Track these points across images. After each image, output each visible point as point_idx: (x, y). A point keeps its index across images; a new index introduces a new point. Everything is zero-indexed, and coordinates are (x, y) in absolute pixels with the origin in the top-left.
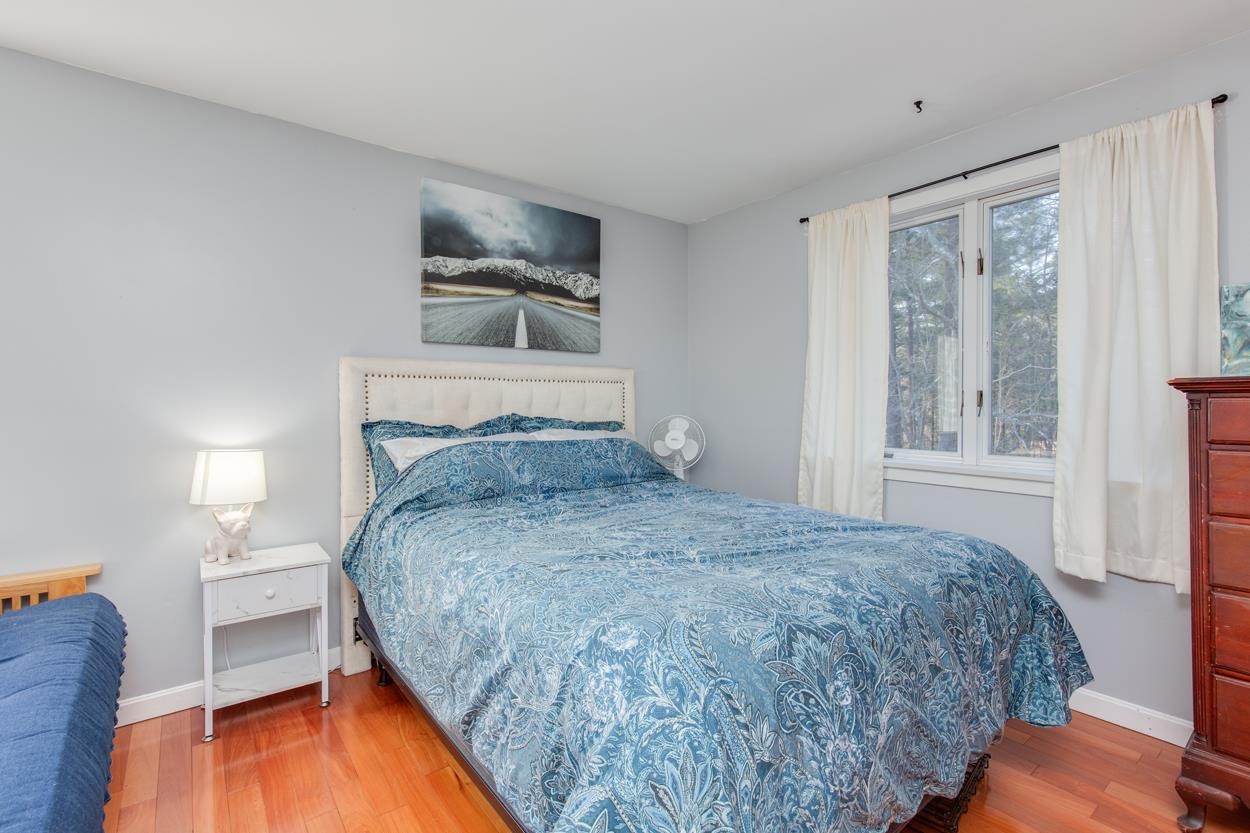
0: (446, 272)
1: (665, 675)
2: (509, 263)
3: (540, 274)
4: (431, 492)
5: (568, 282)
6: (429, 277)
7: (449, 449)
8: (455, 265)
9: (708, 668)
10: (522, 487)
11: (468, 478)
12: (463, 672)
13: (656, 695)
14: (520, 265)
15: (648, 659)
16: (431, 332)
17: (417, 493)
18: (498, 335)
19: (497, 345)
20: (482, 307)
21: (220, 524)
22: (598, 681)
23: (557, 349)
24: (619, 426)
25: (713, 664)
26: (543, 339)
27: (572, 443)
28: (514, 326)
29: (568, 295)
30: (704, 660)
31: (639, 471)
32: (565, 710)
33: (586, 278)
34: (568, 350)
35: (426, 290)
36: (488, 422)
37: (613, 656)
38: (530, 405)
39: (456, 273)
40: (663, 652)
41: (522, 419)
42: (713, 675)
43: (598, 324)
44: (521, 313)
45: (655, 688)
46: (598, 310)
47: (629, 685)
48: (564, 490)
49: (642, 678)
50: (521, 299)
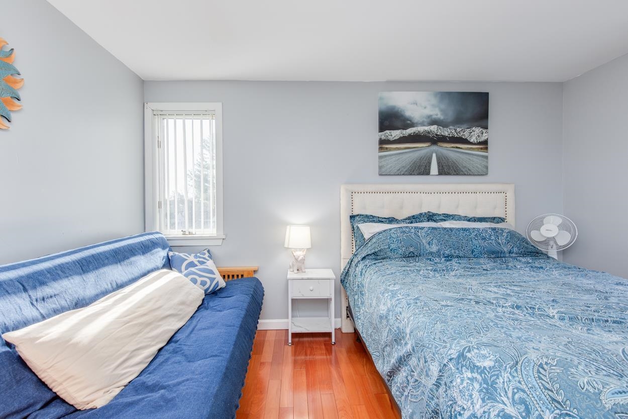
0: (391, 138)
1: (514, 394)
2: (427, 128)
3: (446, 132)
4: (380, 251)
5: (466, 135)
6: (382, 142)
7: (390, 230)
8: (396, 134)
9: (553, 400)
10: (431, 253)
11: (400, 245)
12: (388, 348)
13: (506, 405)
14: (434, 128)
15: (500, 378)
16: (383, 170)
17: (373, 251)
18: (421, 169)
19: (419, 174)
20: (411, 154)
21: (294, 256)
22: (462, 381)
23: (457, 174)
24: (502, 220)
25: (560, 399)
26: (448, 169)
27: (465, 230)
28: (430, 163)
29: (465, 141)
30: (550, 393)
31: (515, 250)
32: (441, 390)
33: (477, 130)
34: (465, 175)
35: (381, 149)
36: (413, 216)
37: (474, 368)
38: (439, 207)
39: (396, 138)
40: (514, 377)
41: (434, 215)
42: (559, 406)
43: (486, 157)
44: (434, 155)
45: (505, 399)
46: (487, 148)
47: (484, 390)
48: (458, 257)
49: (496, 389)
50: (434, 148)
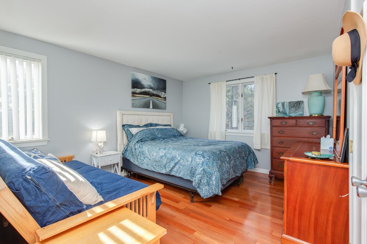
0: (137, 92)
2: (149, 90)
3: (155, 92)
5: (160, 94)
6: (134, 93)
8: (139, 90)
10: (159, 137)
11: (150, 135)
14: (151, 90)
18: (147, 106)
19: (147, 108)
21: (98, 146)
23: (158, 109)
26: (155, 106)
28: (150, 104)
29: (160, 97)
31: (178, 135)
33: (163, 93)
39: (139, 92)
43: (166, 103)
44: (151, 101)
46: (166, 100)
48: (166, 138)
50: (151, 98)
